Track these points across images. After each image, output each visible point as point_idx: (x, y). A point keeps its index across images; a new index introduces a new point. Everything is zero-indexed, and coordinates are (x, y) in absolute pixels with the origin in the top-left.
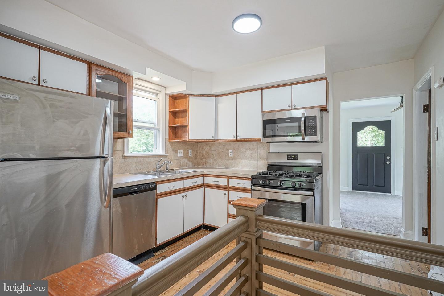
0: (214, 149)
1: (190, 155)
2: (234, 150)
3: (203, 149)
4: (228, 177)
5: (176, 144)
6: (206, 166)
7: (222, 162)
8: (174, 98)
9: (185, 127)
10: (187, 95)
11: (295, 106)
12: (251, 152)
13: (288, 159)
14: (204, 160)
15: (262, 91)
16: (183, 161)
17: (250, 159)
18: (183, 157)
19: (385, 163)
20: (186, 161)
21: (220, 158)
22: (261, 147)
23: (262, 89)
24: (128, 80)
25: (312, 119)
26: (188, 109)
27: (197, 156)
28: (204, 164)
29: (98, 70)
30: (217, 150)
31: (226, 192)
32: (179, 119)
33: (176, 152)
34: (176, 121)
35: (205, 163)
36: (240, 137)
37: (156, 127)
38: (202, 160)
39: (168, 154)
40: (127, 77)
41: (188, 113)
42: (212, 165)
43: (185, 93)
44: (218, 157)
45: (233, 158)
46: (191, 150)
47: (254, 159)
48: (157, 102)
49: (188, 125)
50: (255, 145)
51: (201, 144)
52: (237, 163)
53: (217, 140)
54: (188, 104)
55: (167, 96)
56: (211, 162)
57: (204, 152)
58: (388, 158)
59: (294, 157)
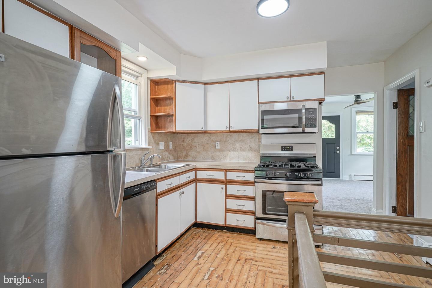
0: (197, 141)
1: (171, 147)
2: (221, 141)
3: (183, 141)
4: (226, 170)
5: (157, 135)
6: (187, 159)
7: (207, 154)
8: (156, 83)
9: (171, 116)
10: (173, 80)
11: (293, 98)
12: (241, 144)
13: (282, 150)
14: (185, 153)
15: (258, 81)
16: (164, 154)
17: (239, 151)
18: (164, 150)
19: (335, 152)
20: (167, 153)
21: (205, 150)
22: (251, 139)
23: (258, 79)
24: (116, 56)
25: (312, 111)
26: (174, 97)
27: (177, 148)
28: (185, 157)
29: (82, 37)
30: (201, 142)
31: (224, 186)
32: (162, 107)
33: (158, 144)
34: (158, 109)
35: (187, 156)
36: (233, 128)
37: (138, 115)
38: (182, 152)
39: (151, 147)
40: (116, 52)
41: (174, 101)
42: (195, 158)
43: (171, 78)
44: (202, 149)
45: (220, 150)
46: (172, 142)
47: (244, 151)
48: (138, 86)
49: (174, 114)
50: (245, 137)
51: (181, 136)
52: (224, 155)
53: (206, 131)
54: (174, 91)
55: (148, 80)
56: (194, 154)
57: (185, 144)
58: (338, 148)
59: (288, 148)
